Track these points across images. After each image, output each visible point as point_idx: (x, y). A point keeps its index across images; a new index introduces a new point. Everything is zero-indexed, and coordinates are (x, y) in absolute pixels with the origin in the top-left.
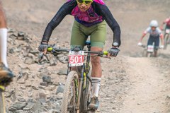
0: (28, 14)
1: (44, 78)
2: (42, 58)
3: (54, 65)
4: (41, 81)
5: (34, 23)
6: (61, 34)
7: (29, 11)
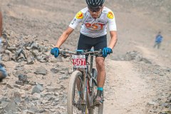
0: (7, 8)
1: (19, 77)
2: (19, 55)
3: (32, 63)
4: (17, 79)
5: (12, 18)
6: (40, 32)
7: (8, 5)
